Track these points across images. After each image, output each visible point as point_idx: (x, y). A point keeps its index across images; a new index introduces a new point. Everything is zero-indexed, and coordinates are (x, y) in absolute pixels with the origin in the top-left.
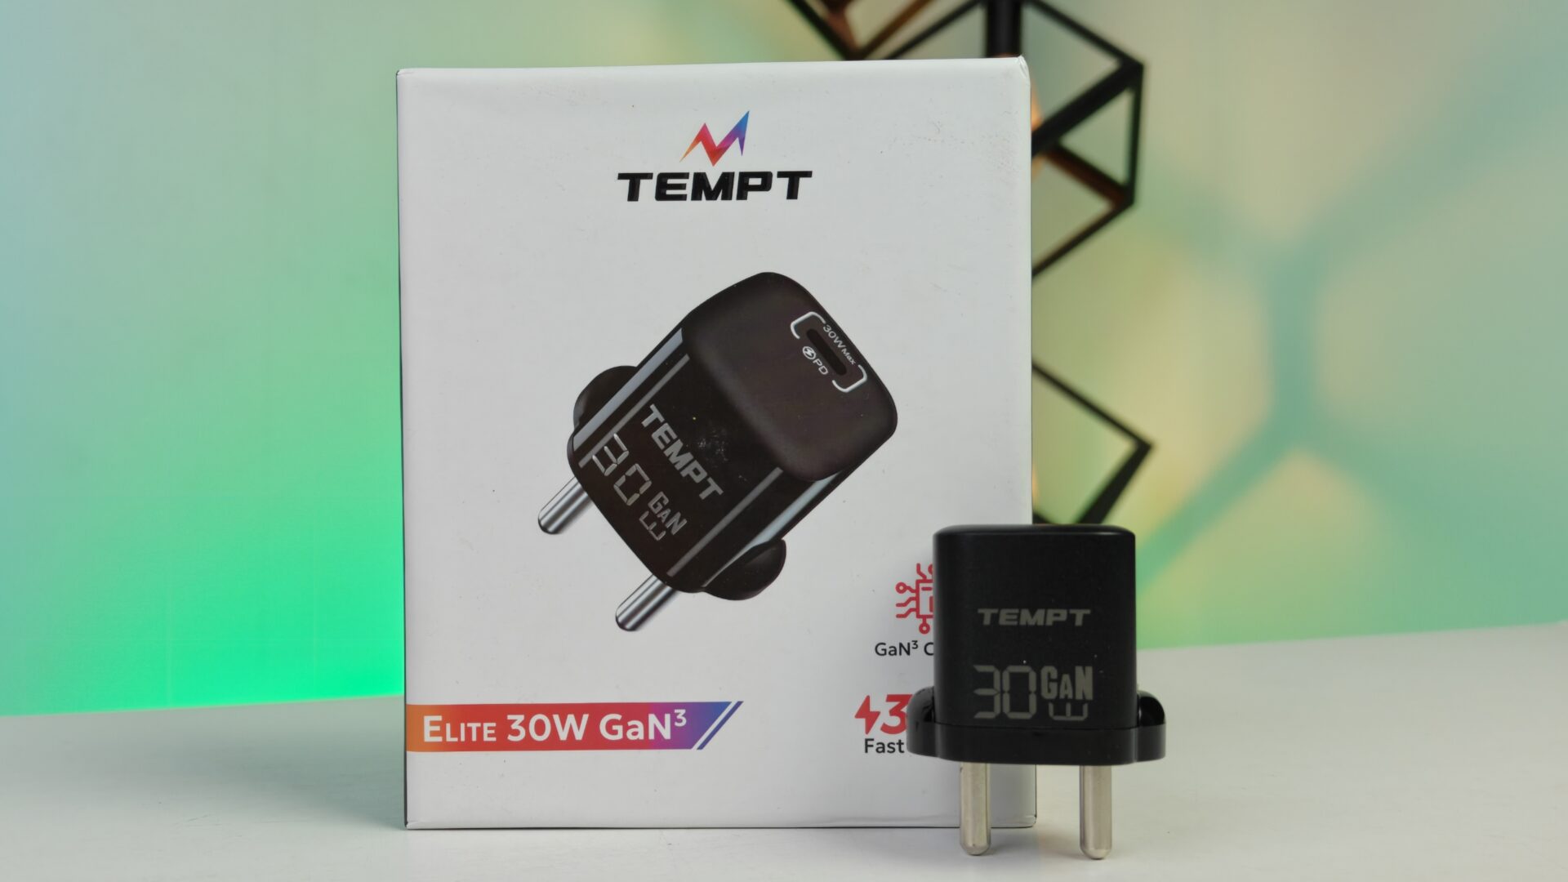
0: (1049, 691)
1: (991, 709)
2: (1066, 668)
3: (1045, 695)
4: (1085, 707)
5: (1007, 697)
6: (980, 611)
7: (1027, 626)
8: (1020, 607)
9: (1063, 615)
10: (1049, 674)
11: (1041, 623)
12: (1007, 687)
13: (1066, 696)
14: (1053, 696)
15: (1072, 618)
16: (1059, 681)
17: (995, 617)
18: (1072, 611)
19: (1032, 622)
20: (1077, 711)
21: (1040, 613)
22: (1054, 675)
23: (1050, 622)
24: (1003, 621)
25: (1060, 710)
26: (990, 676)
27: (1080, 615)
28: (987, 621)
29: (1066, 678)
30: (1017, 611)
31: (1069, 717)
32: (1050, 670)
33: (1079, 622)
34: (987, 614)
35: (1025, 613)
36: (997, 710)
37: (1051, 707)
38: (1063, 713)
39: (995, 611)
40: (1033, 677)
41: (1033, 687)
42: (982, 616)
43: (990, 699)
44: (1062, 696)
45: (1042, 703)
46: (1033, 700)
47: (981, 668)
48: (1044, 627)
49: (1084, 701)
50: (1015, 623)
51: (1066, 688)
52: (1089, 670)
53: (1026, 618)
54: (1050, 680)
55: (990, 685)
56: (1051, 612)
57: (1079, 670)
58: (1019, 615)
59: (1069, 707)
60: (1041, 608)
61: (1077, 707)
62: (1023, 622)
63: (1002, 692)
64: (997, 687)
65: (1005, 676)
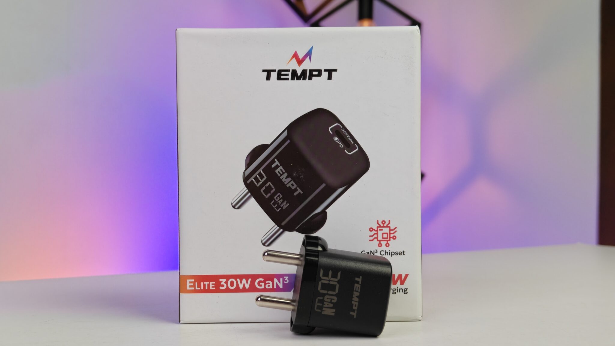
0: (328, 298)
1: (324, 275)
2: (335, 306)
3: (326, 297)
4: (320, 311)
5: (327, 282)
6: (361, 277)
7: (353, 294)
8: (360, 292)
9: (355, 308)
10: (334, 299)
11: (353, 299)
12: (331, 283)
13: (325, 304)
14: (326, 299)
15: (354, 311)
16: (331, 302)
17: (358, 282)
18: (356, 311)
19: (354, 296)
20: (319, 307)
21: (357, 300)
22: (333, 301)
23: (353, 302)
24: (356, 285)
25: (320, 301)
26: (336, 278)
27: (354, 314)
28: (357, 279)
29: (331, 305)
30: (359, 291)
31: (317, 304)
32: (335, 299)
33: (352, 313)
35: (358, 294)
36: (323, 278)
37: (322, 298)
38: (318, 302)
39: (360, 283)
40: (334, 293)
41: (330, 292)
42: (359, 278)
43: (327, 276)
44: (325, 303)
45: (323, 295)
46: (325, 292)
47: (339, 274)
48: (352, 300)
49: (322, 311)
50: (355, 290)
51: (328, 305)
52: (333, 314)
53: (356, 294)
54: (331, 299)
55: (332, 277)
56: (357, 304)
57: (334, 310)
58: (358, 292)
59: (321, 305)
60: (359, 300)
61: (321, 308)
62: (354, 292)
63: (329, 281)
64: (332, 279)
65: (335, 283)
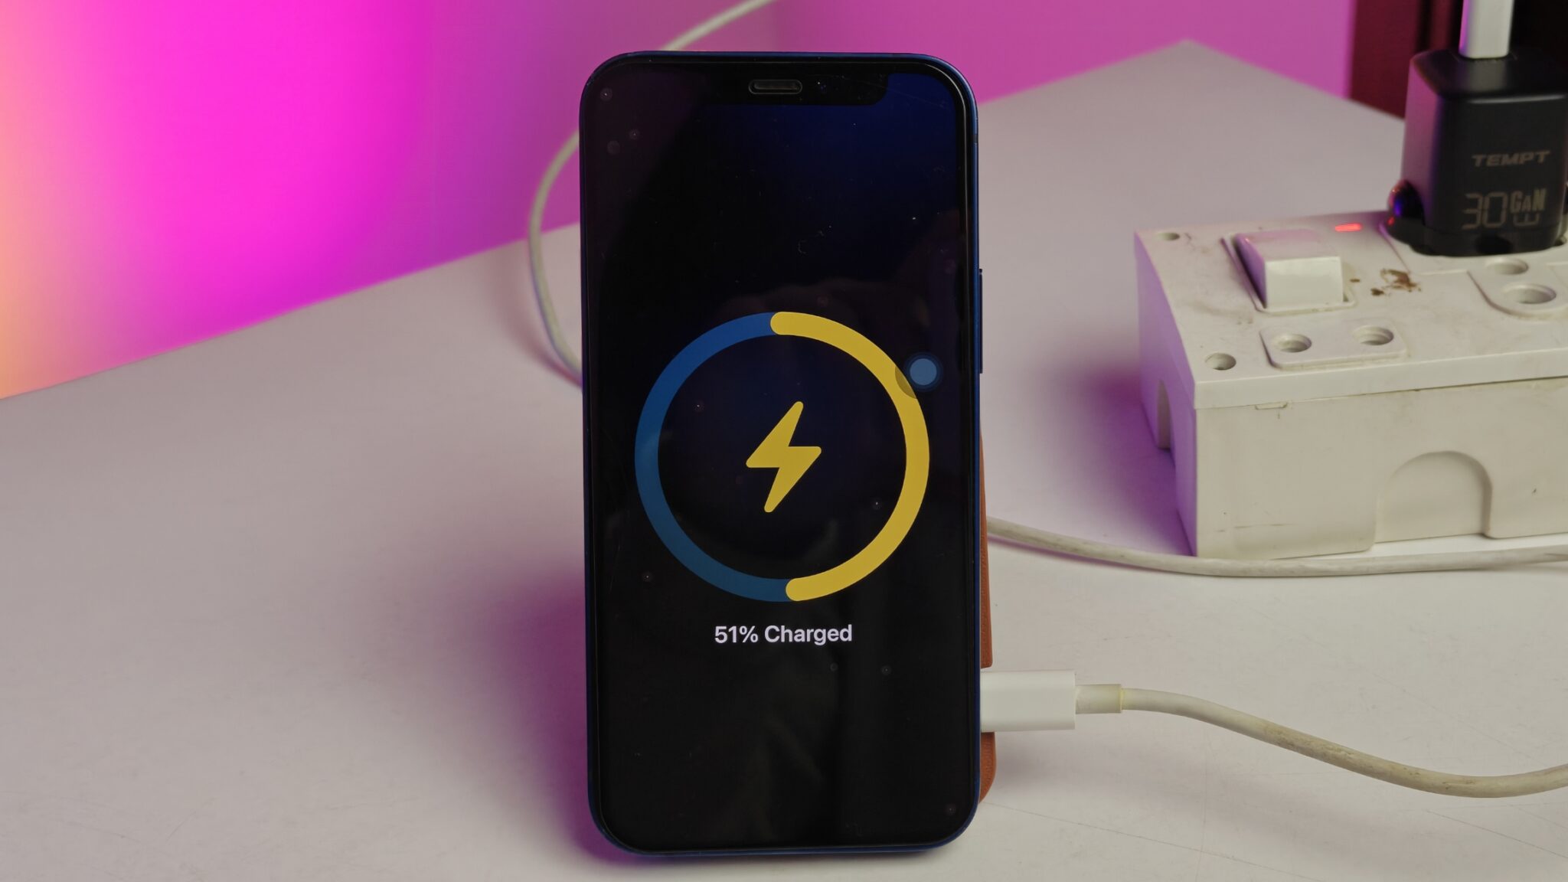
0: (1516, 207)
1: (1474, 222)
2: (1529, 191)
3: (1513, 210)
4: (1538, 217)
5: (1486, 214)
6: (1472, 157)
7: (1506, 165)
8: (1502, 154)
9: (1531, 156)
10: (1517, 196)
11: (1516, 163)
12: (1487, 206)
13: (1526, 210)
14: (1518, 210)
15: (1537, 158)
16: (1522, 201)
17: (1484, 161)
18: (1538, 153)
19: (1509, 162)
20: (1532, 218)
21: (1516, 156)
22: (1520, 197)
23: (1522, 162)
24: (1489, 164)
25: (1521, 219)
26: (1476, 200)
27: (1543, 155)
28: (1478, 163)
29: (1528, 198)
30: (1500, 156)
31: (1527, 223)
32: (1519, 194)
33: (1542, 159)
34: (1479, 159)
35: (1506, 157)
36: (1478, 222)
37: (1515, 218)
38: (1523, 221)
39: (1485, 157)
40: (1505, 200)
41: (1505, 205)
43: (1475, 215)
44: (1523, 210)
45: (1510, 216)
46: (1504, 215)
47: (1470, 196)
48: (1518, 165)
49: (1538, 211)
50: (1497, 164)
51: (1527, 204)
52: (1544, 192)
53: (1506, 160)
54: (1517, 200)
55: (1475, 206)
56: (1523, 155)
57: (1537, 193)
58: (1501, 159)
59: (1527, 217)
60: (1517, 153)
61: (1532, 215)
62: (1503, 163)
63: (1483, 210)
64: (1480, 207)
65: (1487, 201)
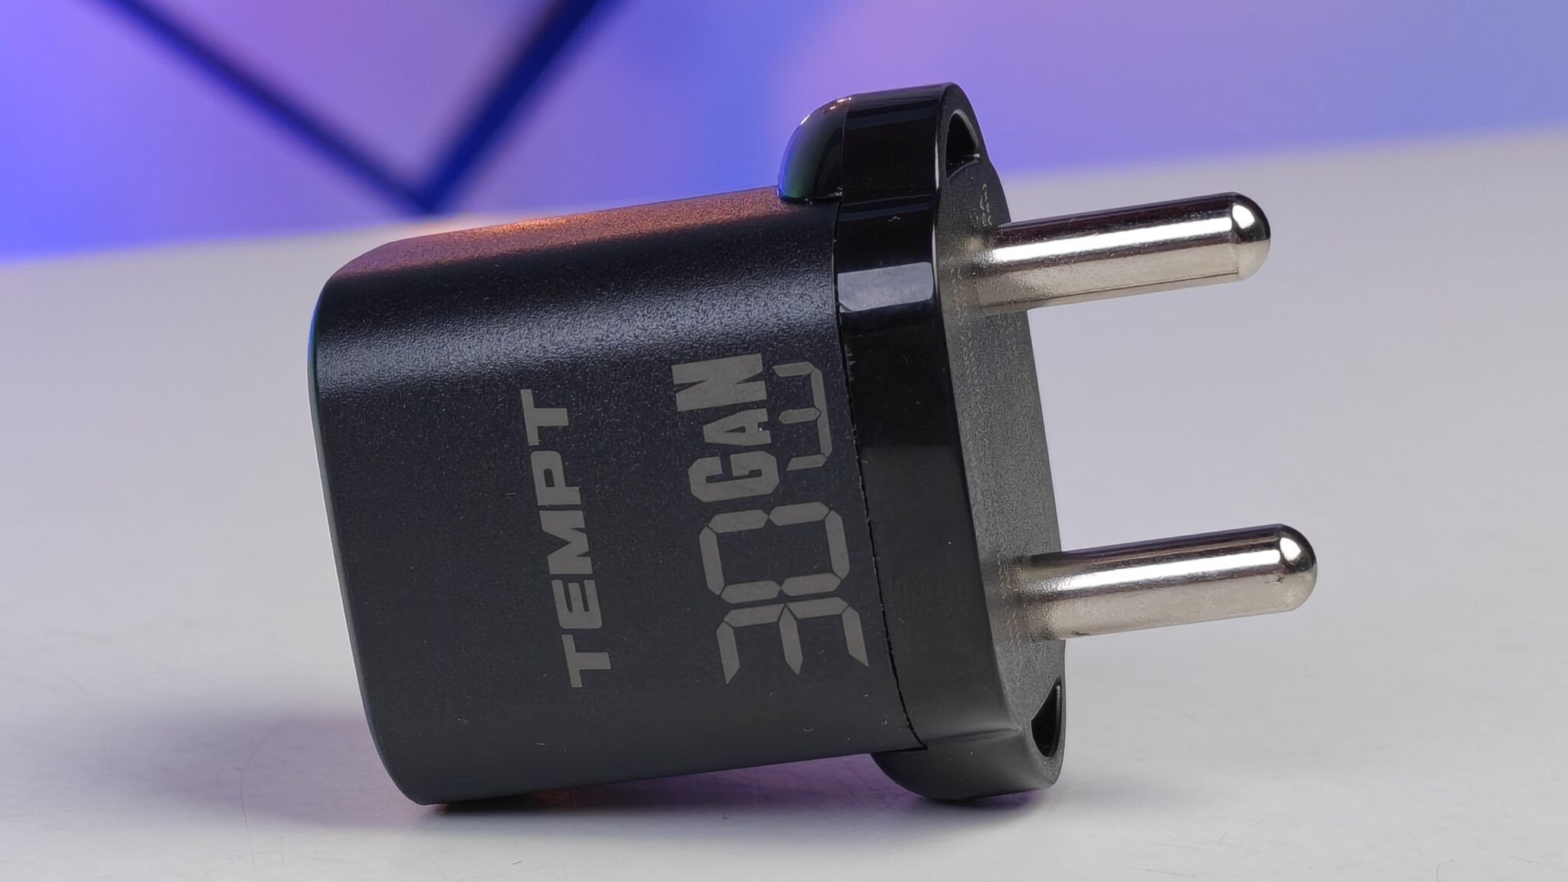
0: (756, 474)
1: (834, 623)
2: (686, 436)
3: (769, 481)
4: (783, 370)
5: (795, 585)
6: (576, 682)
7: (593, 552)
8: (546, 577)
9: (546, 461)
10: (710, 479)
11: (578, 518)
12: (767, 589)
13: (763, 425)
14: (768, 464)
15: (550, 438)
16: (724, 452)
17: (586, 641)
18: (533, 436)
19: (581, 543)
21: (551, 524)
22: (712, 465)
23: (574, 496)
24: (593, 620)
25: (803, 439)
26: (742, 634)
27: (538, 417)
28: (600, 661)
29: (712, 433)
30: (557, 586)
31: (818, 412)
33: (558, 417)
34: (579, 663)
35: (558, 563)
36: (833, 606)
37: (797, 464)
38: (812, 426)
39: (568, 642)
40: (724, 523)
41: (752, 520)
42: (587, 675)
43: (805, 626)
44: (766, 437)
45: (791, 489)
46: (786, 515)
47: (731, 664)
48: (586, 507)
49: (767, 375)
50: (591, 586)
51: (742, 430)
53: (571, 559)
54: (727, 475)
55: (771, 632)
56: (544, 495)
57: (685, 402)
58: (567, 579)
59: (792, 416)
60: (538, 522)
62: (586, 567)
63: (783, 598)
64: (767, 615)
